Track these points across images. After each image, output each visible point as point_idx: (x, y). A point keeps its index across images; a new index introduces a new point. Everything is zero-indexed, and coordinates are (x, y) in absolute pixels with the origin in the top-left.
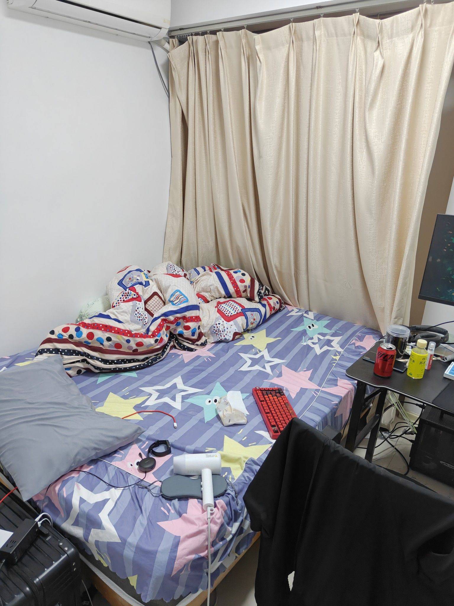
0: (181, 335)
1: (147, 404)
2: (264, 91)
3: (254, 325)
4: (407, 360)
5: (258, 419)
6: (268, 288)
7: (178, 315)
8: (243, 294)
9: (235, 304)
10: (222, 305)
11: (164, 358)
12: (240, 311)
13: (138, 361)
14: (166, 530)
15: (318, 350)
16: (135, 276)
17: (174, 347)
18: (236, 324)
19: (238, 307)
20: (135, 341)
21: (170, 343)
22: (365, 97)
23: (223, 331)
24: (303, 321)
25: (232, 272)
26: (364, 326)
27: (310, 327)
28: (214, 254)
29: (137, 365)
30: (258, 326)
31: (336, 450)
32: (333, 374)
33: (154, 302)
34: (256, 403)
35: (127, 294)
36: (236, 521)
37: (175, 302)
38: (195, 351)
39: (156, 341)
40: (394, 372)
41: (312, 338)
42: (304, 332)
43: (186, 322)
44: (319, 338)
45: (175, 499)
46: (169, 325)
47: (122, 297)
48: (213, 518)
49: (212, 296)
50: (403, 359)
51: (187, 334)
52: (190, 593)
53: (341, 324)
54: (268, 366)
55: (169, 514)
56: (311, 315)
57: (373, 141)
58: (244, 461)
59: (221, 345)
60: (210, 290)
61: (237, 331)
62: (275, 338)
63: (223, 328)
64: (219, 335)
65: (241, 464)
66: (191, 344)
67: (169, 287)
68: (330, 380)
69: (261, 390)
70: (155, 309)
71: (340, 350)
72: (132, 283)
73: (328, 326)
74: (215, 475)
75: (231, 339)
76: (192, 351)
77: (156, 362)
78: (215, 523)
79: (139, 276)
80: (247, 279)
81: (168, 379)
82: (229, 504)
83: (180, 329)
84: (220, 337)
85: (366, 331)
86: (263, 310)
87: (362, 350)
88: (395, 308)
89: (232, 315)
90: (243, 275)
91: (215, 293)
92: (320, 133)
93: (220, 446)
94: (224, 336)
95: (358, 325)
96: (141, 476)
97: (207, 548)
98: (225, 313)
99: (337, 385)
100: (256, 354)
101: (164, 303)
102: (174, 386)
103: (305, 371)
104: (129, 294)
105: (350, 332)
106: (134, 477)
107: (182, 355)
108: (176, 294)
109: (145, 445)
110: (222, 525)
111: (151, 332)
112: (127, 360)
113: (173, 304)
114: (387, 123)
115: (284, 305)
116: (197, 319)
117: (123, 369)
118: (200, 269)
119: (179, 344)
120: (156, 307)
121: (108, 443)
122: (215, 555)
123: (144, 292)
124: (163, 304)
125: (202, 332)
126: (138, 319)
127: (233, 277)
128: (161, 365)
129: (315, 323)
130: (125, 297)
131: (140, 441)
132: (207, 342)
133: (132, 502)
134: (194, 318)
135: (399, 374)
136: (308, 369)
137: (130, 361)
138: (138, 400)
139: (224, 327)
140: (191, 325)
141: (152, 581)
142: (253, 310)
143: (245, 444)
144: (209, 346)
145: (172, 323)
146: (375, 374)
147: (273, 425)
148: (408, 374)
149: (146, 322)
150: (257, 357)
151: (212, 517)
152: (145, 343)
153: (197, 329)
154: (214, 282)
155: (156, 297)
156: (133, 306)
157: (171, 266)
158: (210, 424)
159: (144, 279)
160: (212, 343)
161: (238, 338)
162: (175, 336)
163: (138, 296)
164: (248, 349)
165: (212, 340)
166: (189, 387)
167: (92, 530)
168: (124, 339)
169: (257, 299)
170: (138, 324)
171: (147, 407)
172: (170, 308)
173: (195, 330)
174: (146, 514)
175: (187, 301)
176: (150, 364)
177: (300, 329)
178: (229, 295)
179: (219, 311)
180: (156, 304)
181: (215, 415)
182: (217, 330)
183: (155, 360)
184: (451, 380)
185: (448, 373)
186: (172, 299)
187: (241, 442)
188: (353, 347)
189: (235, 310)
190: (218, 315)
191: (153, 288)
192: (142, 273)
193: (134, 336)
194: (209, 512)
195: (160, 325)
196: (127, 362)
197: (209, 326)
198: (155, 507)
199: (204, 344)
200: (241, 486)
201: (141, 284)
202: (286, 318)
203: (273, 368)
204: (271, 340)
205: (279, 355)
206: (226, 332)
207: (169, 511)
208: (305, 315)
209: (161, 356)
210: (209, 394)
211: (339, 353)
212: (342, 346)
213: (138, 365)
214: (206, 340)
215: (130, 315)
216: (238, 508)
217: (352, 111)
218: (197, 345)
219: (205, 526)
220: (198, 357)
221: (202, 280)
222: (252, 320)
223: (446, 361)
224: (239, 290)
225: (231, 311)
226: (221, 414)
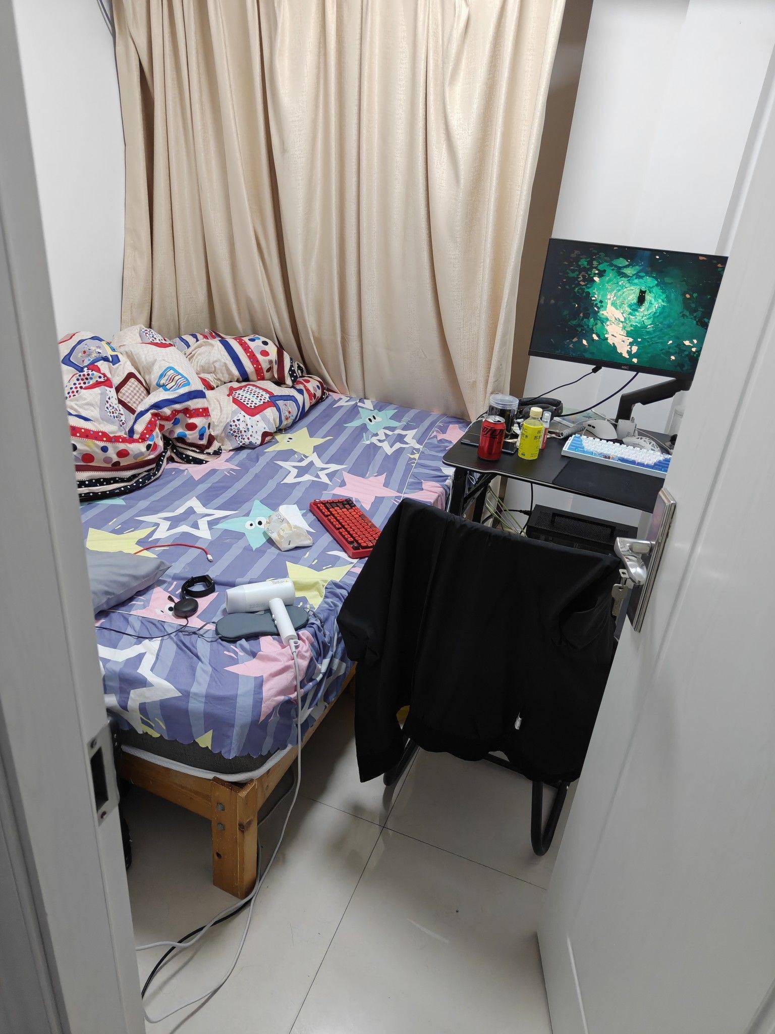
0: (181, 439)
1: (155, 536)
2: (287, 40)
3: (290, 421)
4: (515, 440)
5: (327, 538)
6: (302, 365)
7: (177, 407)
8: (267, 375)
9: (258, 390)
10: (238, 392)
11: (161, 475)
12: (267, 399)
13: (122, 480)
14: (239, 674)
15: (388, 449)
16: (93, 348)
17: (171, 459)
18: (265, 419)
19: (264, 393)
20: (115, 448)
21: (166, 453)
22: (444, 63)
23: (245, 431)
24: (358, 412)
25: (246, 339)
26: (444, 415)
27: (370, 420)
28: (205, 314)
29: (121, 487)
30: (295, 423)
31: (463, 524)
32: (414, 476)
33: (132, 389)
34: (319, 520)
35: (86, 376)
36: (325, 657)
37: (168, 387)
38: (205, 463)
39: (148, 447)
40: (503, 456)
41: (377, 435)
42: (364, 428)
43: (190, 417)
44: (386, 434)
45: (241, 639)
46: (163, 423)
47: (77, 382)
48: (299, 652)
49: (219, 379)
50: (510, 439)
51: (192, 436)
52: (278, 749)
53: (412, 413)
54: (322, 474)
55: (237, 657)
56: (368, 404)
57: (456, 133)
58: (323, 586)
59: (244, 454)
60: (214, 369)
61: (267, 430)
62: (323, 438)
63: (245, 426)
64: (240, 438)
65: (319, 590)
66: (199, 452)
67: (153, 364)
68: (411, 484)
69: (324, 503)
70: (134, 400)
71: (417, 446)
72: (89, 360)
73: (394, 417)
74: (288, 606)
75: (259, 442)
76: (201, 464)
77: (150, 481)
78: (303, 657)
79: (99, 347)
80: (272, 349)
81: (177, 503)
82: (315, 635)
83: (179, 431)
84: (242, 440)
85: (448, 420)
86: (299, 397)
87: (446, 444)
88: (491, 380)
89: (257, 406)
90: (265, 343)
91: (223, 374)
92: (376, 116)
93: (284, 574)
94: (248, 439)
95: (436, 413)
96: (183, 622)
97: (296, 690)
98: (245, 403)
99: (422, 489)
100: (301, 460)
101: (148, 393)
102: (190, 511)
103: (375, 476)
104: (91, 376)
105: (427, 423)
106: (170, 624)
107: (187, 469)
108: (169, 373)
109: (173, 586)
110: (311, 660)
111: (137, 433)
112: (105, 480)
113: (166, 390)
114: (475, 106)
115: (327, 392)
116: (205, 412)
117: (100, 494)
118: (190, 339)
119: (179, 455)
120: (136, 397)
121: (123, 585)
122: (304, 698)
123: (113, 372)
124: (145, 392)
125: (212, 434)
126: (112, 415)
127: (249, 348)
128: (159, 485)
129: (376, 415)
130: (82, 382)
131: (164, 582)
132: (221, 450)
133: (180, 651)
134: (201, 410)
135: (508, 457)
136: (380, 473)
137: (108, 481)
138: (142, 533)
139: (247, 425)
140: (198, 421)
141: (236, 730)
142: (285, 398)
143: (318, 568)
144: (225, 455)
145: (167, 419)
146: (479, 458)
147: (350, 542)
148: (520, 455)
149: (123, 421)
150: (304, 464)
151: (297, 651)
152: (132, 451)
153: (207, 429)
154: (219, 357)
155: (132, 380)
156: (101, 394)
157: (147, 332)
158: (261, 551)
159: (109, 353)
160: (230, 450)
161: (269, 442)
162: (171, 442)
163: (106, 378)
164: (288, 455)
165: (228, 445)
166: (215, 509)
167: (132, 692)
168: (97, 446)
169: (289, 381)
170: (112, 423)
171: (158, 540)
172: (159, 396)
173: (203, 429)
174: (206, 660)
175: (188, 384)
176: (141, 485)
177: (356, 423)
178: (245, 377)
179: (235, 401)
180: (135, 392)
181: (265, 540)
182: (236, 430)
183: (148, 477)
184: (570, 457)
185: (566, 450)
186: (162, 382)
187: (311, 567)
188: (435, 441)
189: (259, 398)
190: (235, 407)
191: (126, 367)
192: (103, 343)
193: (113, 440)
194: (293, 645)
195: (150, 422)
196: (105, 483)
197: (222, 424)
198: (214, 654)
199: (217, 453)
200: (326, 614)
201: (105, 359)
202: (332, 410)
203: (331, 476)
204: (318, 441)
205: (336, 459)
206: (250, 433)
207: (236, 653)
208: (359, 404)
209: (157, 472)
210: (247, 514)
211: (418, 450)
212: (419, 442)
213: (123, 487)
214: (220, 447)
215: (98, 409)
216: (327, 640)
217: (425, 84)
218: (209, 454)
219: (291, 662)
220: (213, 472)
221: (199, 354)
222: (287, 414)
223: (562, 437)
224: (261, 368)
225: (254, 399)
226: (274, 536)
